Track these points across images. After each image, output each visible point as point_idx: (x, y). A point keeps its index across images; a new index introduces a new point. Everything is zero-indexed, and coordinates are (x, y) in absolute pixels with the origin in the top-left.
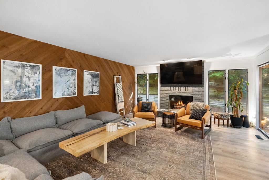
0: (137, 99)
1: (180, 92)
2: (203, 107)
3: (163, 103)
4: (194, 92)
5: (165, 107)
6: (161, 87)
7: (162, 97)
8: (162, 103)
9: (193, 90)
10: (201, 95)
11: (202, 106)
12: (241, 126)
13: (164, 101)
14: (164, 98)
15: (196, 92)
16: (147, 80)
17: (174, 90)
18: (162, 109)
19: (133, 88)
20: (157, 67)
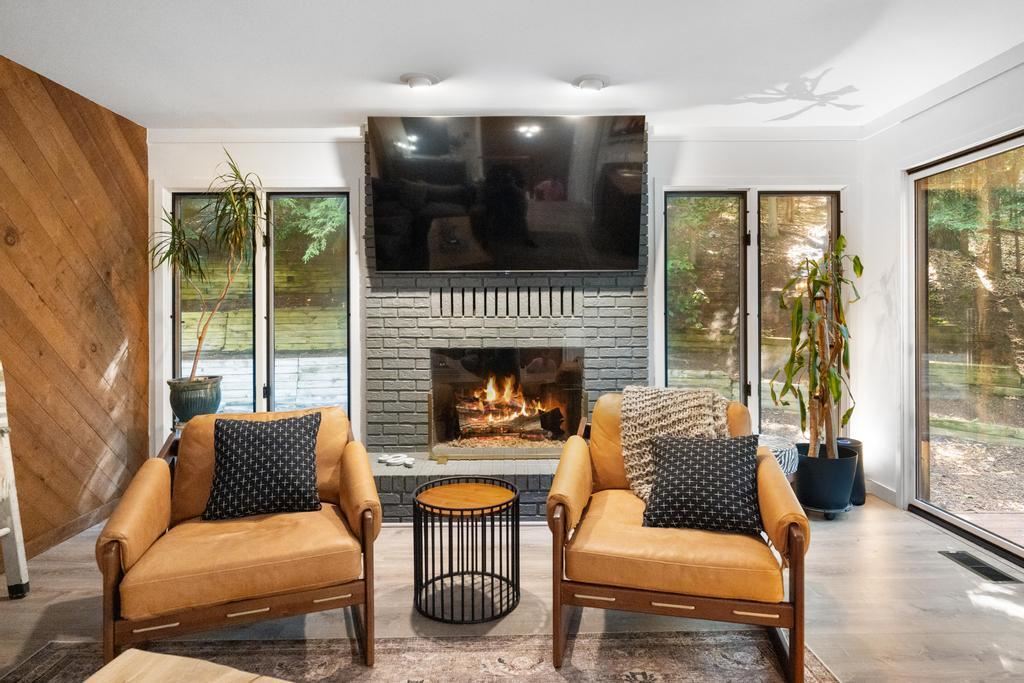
0: (167, 391)
1: (508, 321)
2: (716, 418)
3: (389, 406)
4: (589, 322)
5: (405, 439)
6: (374, 288)
7: (377, 364)
8: (378, 407)
9: (588, 312)
10: (632, 341)
11: (708, 411)
12: (841, 506)
13: (394, 396)
14: (393, 374)
15: (603, 323)
16: (260, 241)
17: (469, 311)
18: (385, 457)
19: (127, 298)
20: (341, 144)
